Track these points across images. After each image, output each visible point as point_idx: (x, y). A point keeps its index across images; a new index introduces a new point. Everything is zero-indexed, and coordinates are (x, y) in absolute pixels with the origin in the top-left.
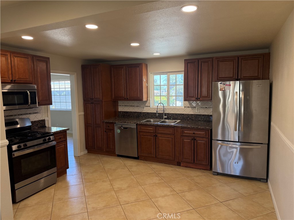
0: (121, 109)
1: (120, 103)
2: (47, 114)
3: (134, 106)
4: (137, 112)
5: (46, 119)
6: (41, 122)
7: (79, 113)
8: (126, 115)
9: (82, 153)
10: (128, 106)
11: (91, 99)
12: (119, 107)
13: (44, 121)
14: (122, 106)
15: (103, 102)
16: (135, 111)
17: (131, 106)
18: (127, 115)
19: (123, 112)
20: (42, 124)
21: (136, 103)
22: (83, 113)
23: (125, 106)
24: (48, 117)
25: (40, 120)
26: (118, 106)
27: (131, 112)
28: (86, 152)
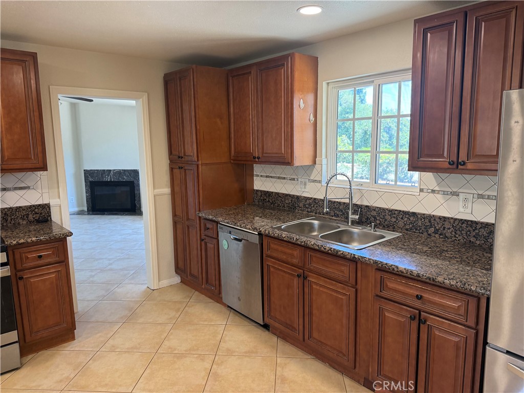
0: (259, 184)
1: (258, 169)
2: (56, 190)
3: (284, 178)
4: (289, 195)
5: (53, 202)
6: (36, 210)
8: (267, 199)
9: (165, 283)
10: (272, 177)
11: (179, 157)
12: (255, 178)
13: (46, 207)
14: (261, 176)
15: (200, 166)
16: (287, 193)
17: (279, 178)
18: (269, 201)
19: (261, 191)
20: (41, 213)
21: (278, 170)
22: (167, 190)
23: (267, 177)
24: (59, 197)
25: (34, 206)
26: (252, 175)
27: (277, 194)
28: (177, 279)
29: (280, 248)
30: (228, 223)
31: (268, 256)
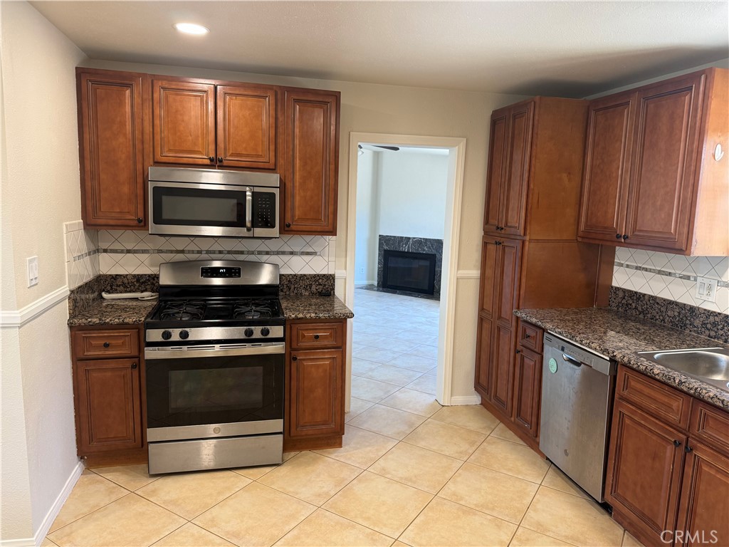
0: (622, 279)
1: (622, 254)
2: (343, 260)
3: (670, 274)
4: (677, 304)
5: (339, 274)
6: (320, 281)
7: (458, 269)
8: (634, 305)
9: (459, 400)
10: (646, 270)
11: (498, 228)
12: (616, 268)
13: (330, 279)
14: (628, 266)
15: (527, 243)
16: (672, 299)
17: (660, 272)
18: (636, 308)
19: (624, 291)
20: (325, 285)
21: (660, 260)
22: (476, 273)
23: (637, 268)
24: (346, 269)
25: (318, 275)
26: (612, 264)
27: (654, 298)
28: (476, 399)
29: (647, 391)
30: (560, 333)
31: (622, 398)
